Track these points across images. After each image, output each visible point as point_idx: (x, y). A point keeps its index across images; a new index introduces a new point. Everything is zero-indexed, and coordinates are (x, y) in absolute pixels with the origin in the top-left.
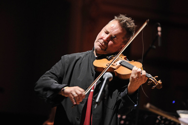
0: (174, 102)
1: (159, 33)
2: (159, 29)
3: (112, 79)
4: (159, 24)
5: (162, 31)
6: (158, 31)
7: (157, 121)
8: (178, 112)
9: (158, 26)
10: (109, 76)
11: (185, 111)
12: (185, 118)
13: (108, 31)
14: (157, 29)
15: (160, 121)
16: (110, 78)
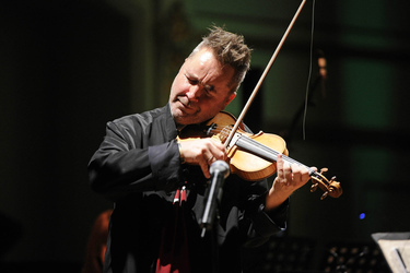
0: (362, 216)
1: (323, 72)
2: (322, 62)
5: (326, 67)
6: (318, 68)
7: (331, 259)
8: (375, 236)
9: (319, 57)
11: (390, 235)
13: (196, 76)
15: (336, 259)
16: (225, 172)
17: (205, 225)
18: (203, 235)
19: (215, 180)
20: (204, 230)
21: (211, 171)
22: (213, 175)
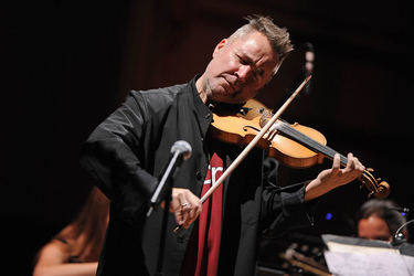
0: (329, 216)
1: (309, 66)
2: (310, 56)
3: (189, 156)
4: (310, 45)
5: (314, 62)
6: (305, 61)
8: (326, 238)
9: (308, 50)
10: (185, 150)
12: (337, 253)
14: (305, 56)
16: (186, 153)
17: (153, 204)
18: (148, 214)
19: (174, 160)
20: (151, 209)
21: (172, 151)
22: (172, 155)
